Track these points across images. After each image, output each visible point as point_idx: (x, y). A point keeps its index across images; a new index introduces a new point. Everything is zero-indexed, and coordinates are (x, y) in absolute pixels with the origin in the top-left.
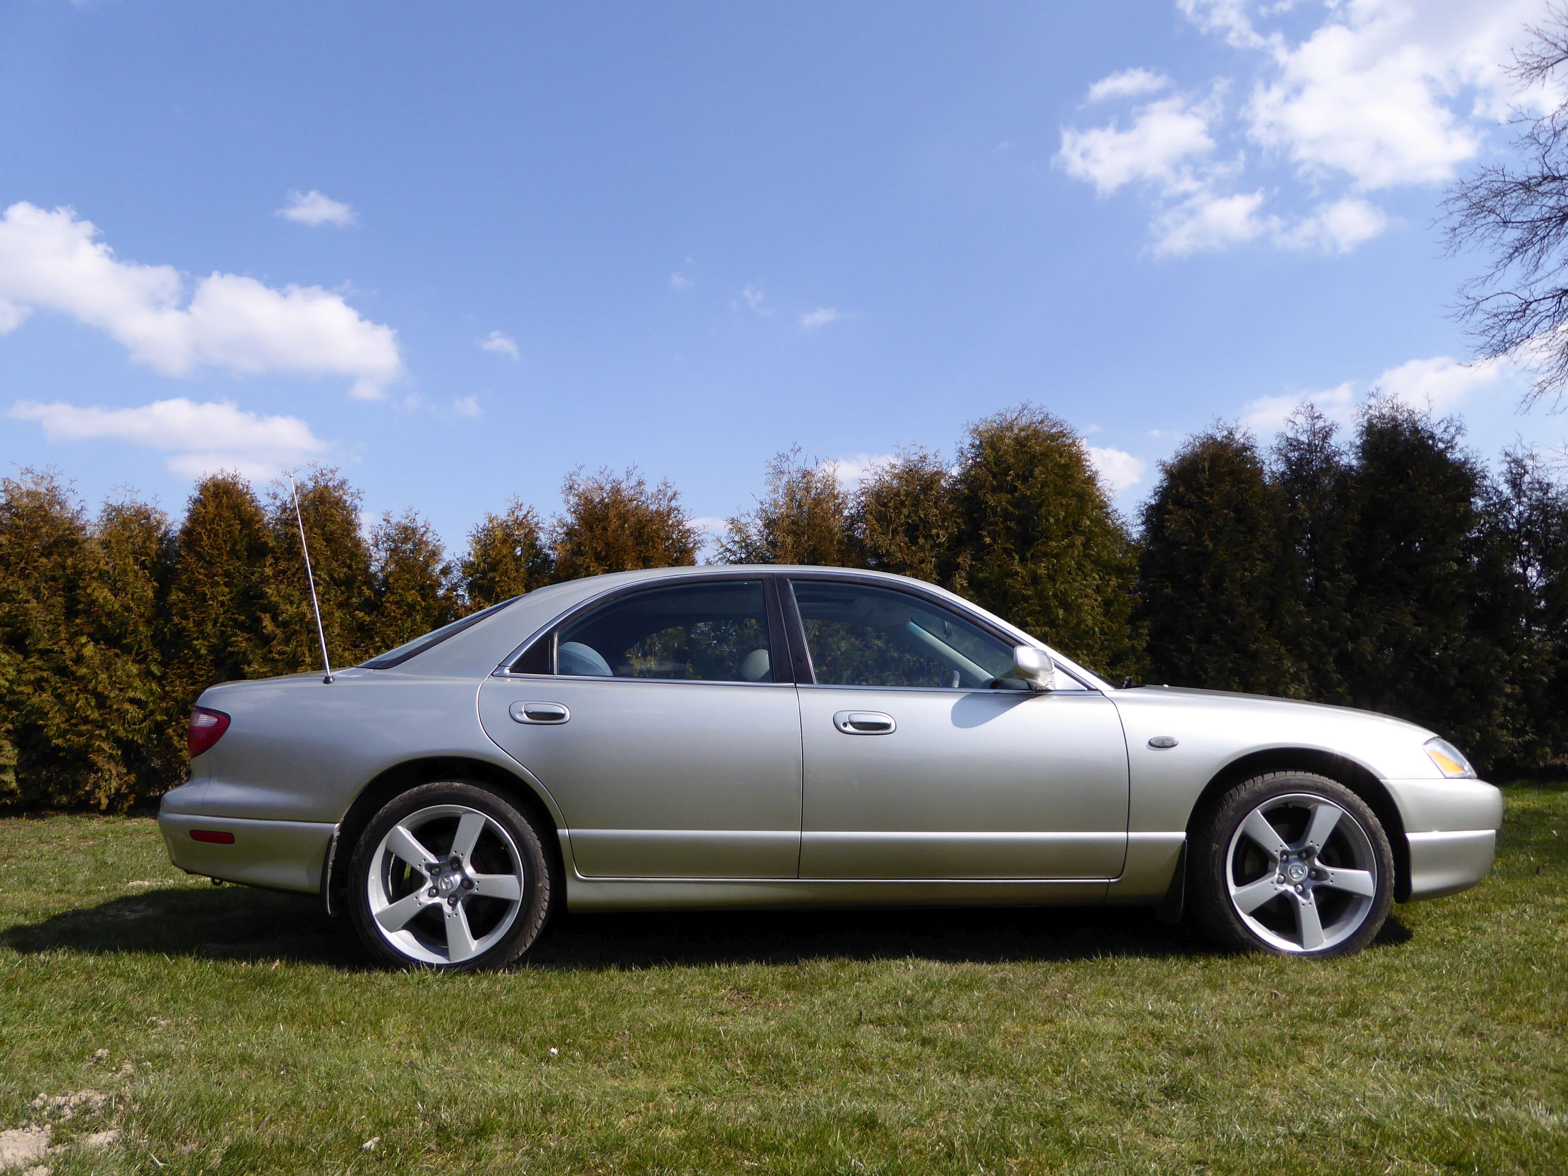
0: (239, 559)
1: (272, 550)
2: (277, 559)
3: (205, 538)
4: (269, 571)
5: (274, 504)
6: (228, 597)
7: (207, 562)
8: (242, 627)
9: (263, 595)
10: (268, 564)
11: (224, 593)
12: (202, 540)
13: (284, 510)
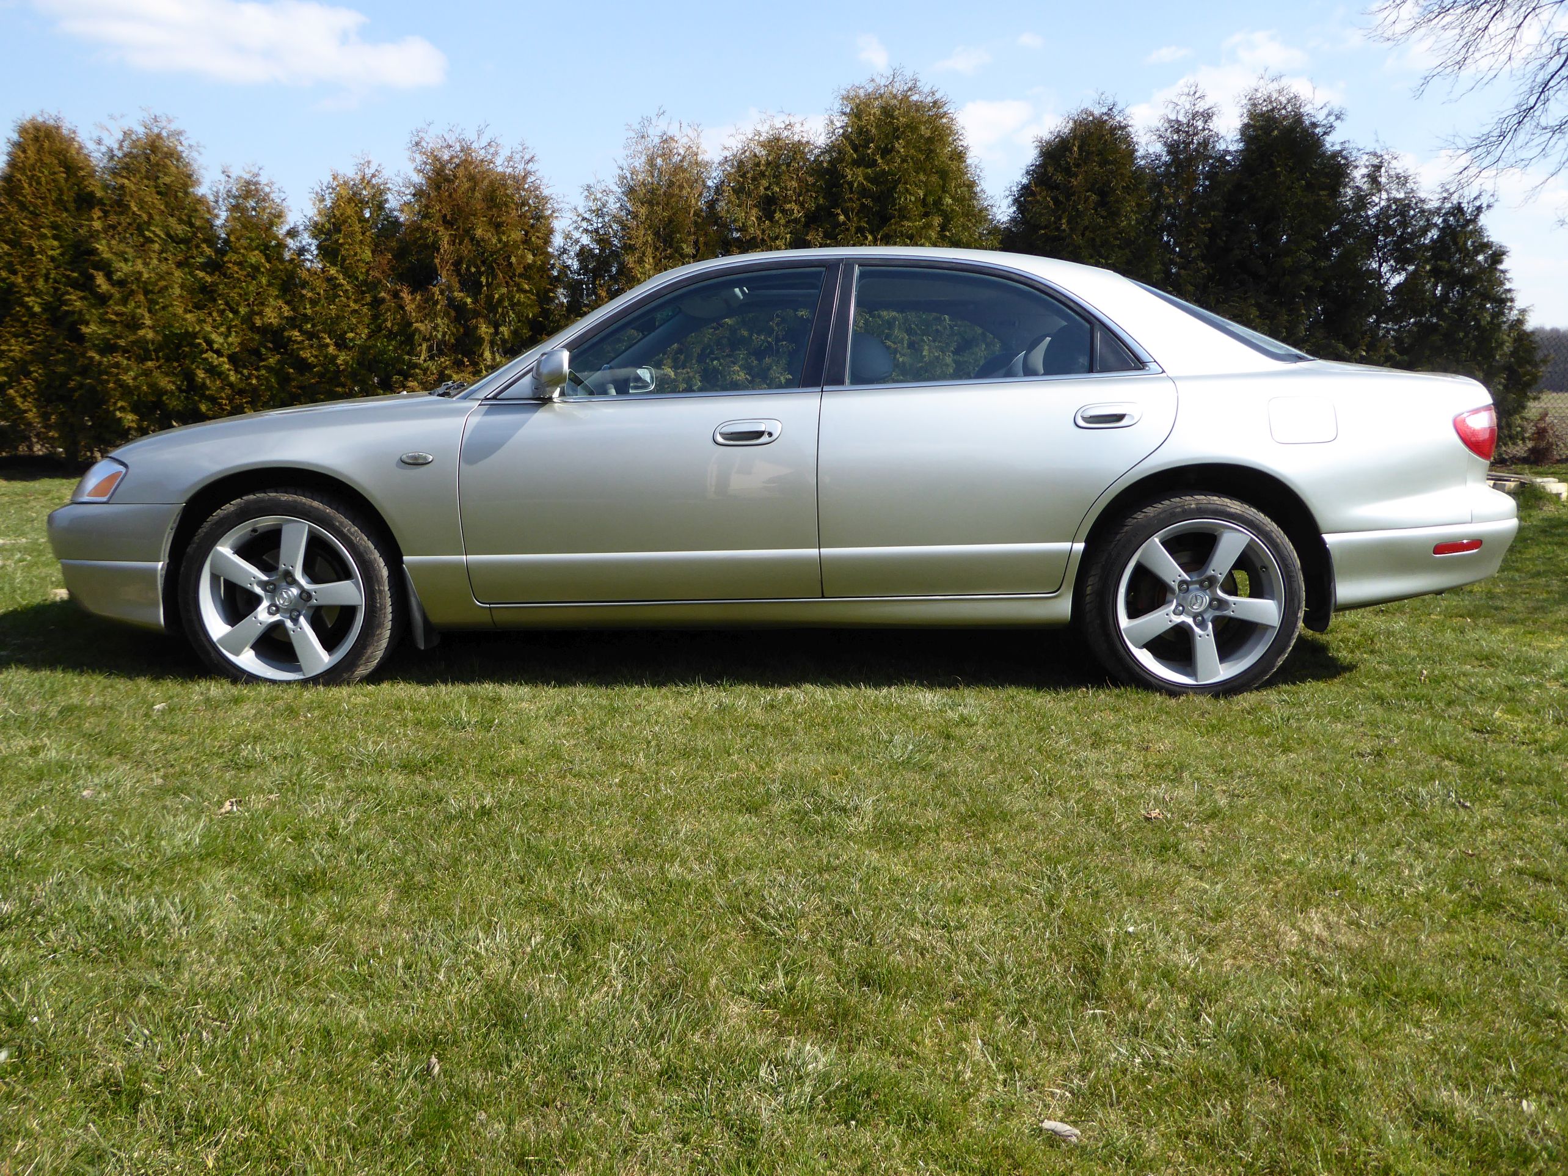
0: (66, 210)
1: (101, 202)
2: (106, 213)
3: (26, 186)
4: (97, 225)
5: (99, 151)
6: (58, 251)
7: (31, 212)
8: (75, 285)
9: (94, 252)
10: (95, 217)
11: (53, 247)
12: (23, 188)
13: (112, 158)
